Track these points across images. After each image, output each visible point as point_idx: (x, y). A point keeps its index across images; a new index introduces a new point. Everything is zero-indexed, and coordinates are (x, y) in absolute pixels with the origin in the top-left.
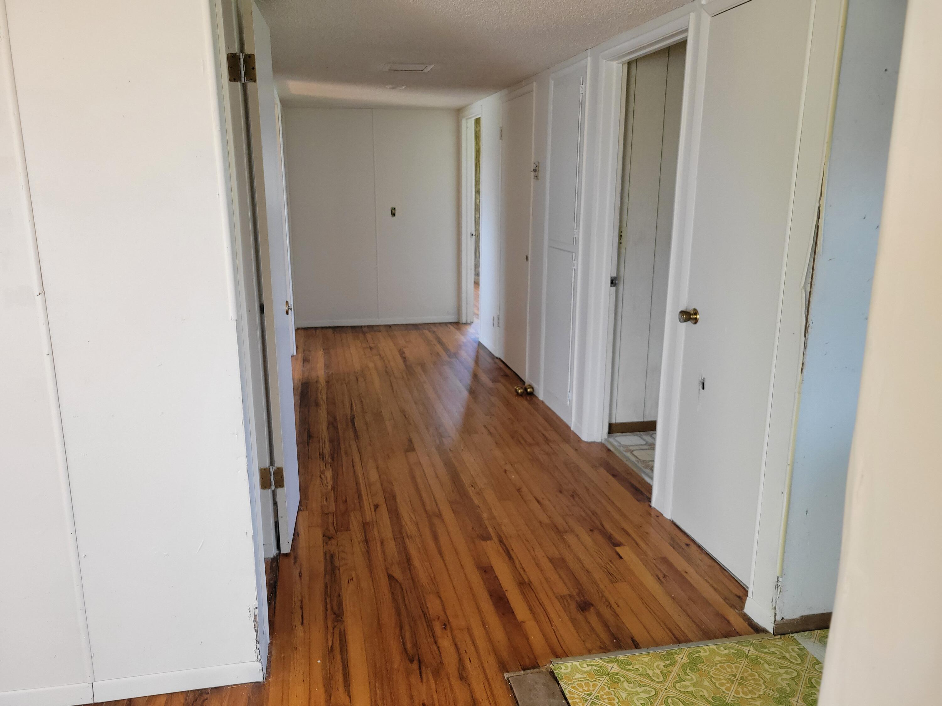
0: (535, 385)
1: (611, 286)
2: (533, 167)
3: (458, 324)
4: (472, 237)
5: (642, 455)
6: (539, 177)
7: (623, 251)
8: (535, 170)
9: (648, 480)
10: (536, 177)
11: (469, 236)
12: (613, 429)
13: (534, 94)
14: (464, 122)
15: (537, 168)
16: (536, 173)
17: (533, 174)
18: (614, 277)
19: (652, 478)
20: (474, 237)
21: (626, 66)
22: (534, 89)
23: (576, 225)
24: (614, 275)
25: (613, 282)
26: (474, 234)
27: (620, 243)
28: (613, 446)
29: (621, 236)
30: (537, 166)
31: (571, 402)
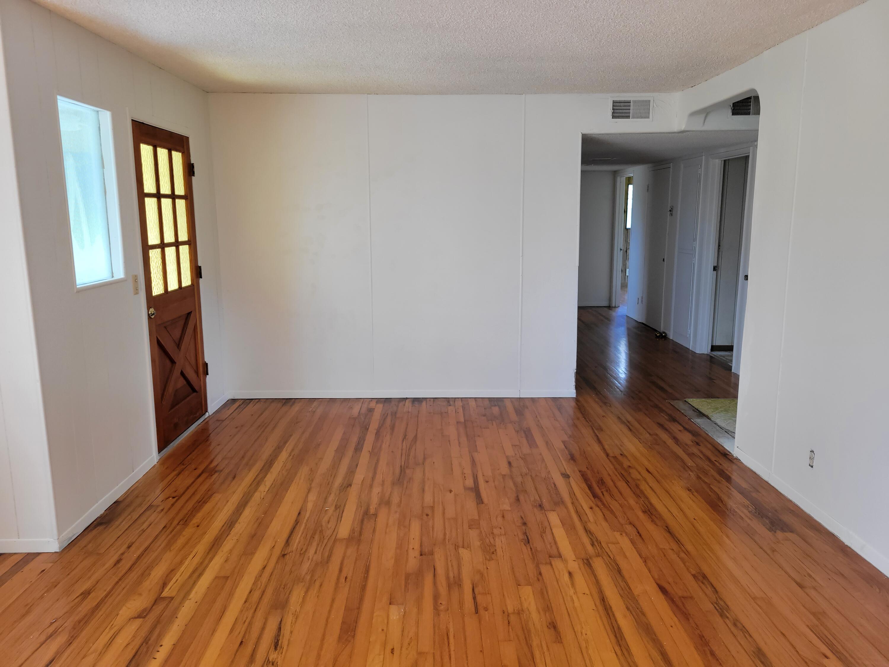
0: (666, 332)
1: (713, 271)
2: (669, 209)
3: (610, 307)
4: (621, 251)
5: (729, 358)
6: (673, 215)
7: (720, 253)
8: (670, 211)
9: (730, 364)
10: (672, 215)
11: (619, 250)
12: (714, 348)
13: (671, 170)
14: (618, 179)
15: (672, 210)
16: (671, 212)
17: (669, 213)
18: (716, 266)
19: (732, 364)
20: (622, 251)
21: (723, 162)
22: (671, 167)
23: (695, 240)
24: (716, 265)
25: (715, 268)
26: (622, 249)
27: (719, 249)
28: (714, 355)
29: (720, 245)
30: (672, 209)
31: (690, 335)
